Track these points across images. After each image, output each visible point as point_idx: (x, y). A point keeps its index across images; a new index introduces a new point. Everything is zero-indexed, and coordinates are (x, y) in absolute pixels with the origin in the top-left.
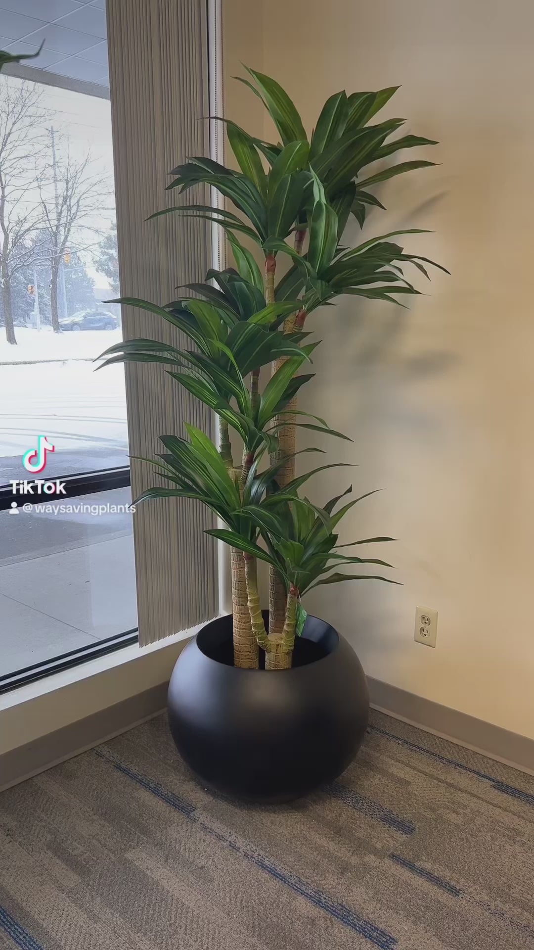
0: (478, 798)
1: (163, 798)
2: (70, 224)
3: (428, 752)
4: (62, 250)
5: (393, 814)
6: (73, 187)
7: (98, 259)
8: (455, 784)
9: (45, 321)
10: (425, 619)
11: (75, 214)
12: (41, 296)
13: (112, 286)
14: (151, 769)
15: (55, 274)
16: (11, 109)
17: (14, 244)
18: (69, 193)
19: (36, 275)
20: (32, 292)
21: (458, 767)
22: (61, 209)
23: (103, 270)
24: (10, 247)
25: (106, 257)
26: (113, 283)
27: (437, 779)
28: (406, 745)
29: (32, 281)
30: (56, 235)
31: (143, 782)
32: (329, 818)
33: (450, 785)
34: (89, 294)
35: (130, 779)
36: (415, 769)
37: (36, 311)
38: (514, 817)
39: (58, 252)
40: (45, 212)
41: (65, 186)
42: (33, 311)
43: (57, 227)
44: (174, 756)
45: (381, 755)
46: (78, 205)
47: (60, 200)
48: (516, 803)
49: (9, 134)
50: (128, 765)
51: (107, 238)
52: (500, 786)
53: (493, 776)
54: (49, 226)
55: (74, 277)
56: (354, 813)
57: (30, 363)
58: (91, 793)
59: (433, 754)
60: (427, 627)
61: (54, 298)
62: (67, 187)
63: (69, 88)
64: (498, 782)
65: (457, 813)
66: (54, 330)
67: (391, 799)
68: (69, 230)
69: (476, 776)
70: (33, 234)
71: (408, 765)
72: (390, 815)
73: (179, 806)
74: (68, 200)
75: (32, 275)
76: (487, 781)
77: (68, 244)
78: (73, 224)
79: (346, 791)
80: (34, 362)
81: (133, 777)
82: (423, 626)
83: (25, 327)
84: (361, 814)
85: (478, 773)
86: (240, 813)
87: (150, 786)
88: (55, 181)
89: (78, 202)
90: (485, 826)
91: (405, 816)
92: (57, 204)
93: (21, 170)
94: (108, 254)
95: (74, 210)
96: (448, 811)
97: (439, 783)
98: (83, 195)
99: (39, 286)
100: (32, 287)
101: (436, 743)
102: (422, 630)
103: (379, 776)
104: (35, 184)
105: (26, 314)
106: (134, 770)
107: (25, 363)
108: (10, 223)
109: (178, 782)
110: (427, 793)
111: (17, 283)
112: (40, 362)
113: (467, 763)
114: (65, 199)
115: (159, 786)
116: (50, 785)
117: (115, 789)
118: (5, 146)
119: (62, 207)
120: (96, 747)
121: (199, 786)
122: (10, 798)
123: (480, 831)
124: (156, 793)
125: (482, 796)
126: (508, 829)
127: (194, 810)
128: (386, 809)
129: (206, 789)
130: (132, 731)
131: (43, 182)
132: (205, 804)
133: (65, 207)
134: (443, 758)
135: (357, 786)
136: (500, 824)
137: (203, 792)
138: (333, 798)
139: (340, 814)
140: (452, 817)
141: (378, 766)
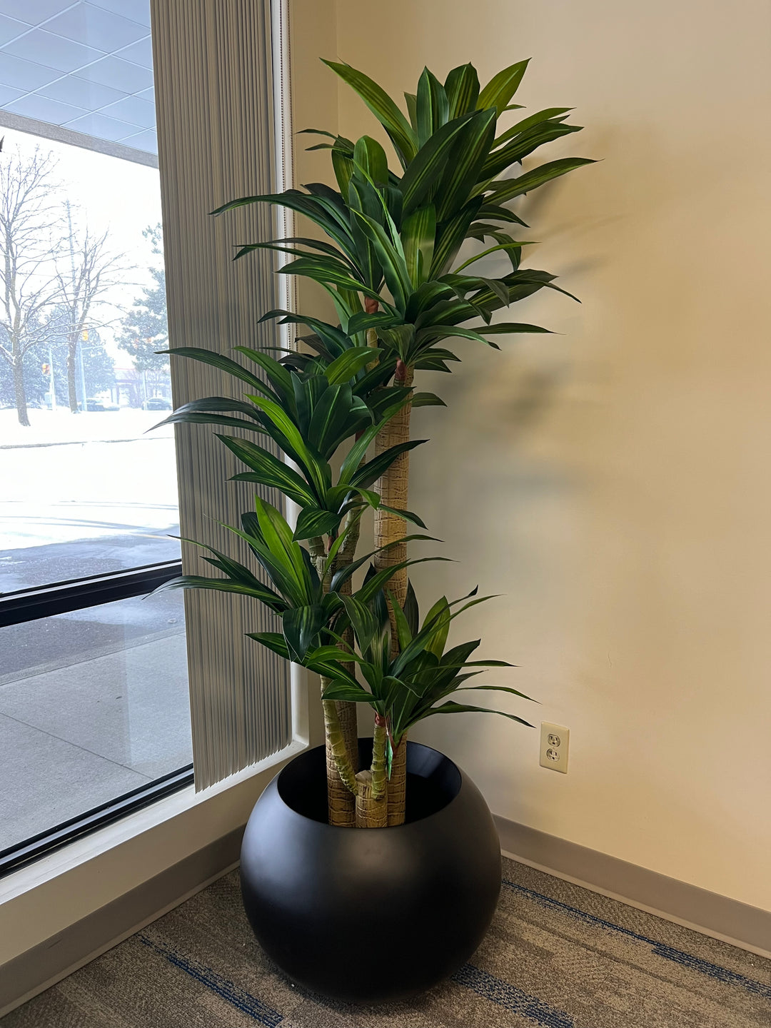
0: (641, 970)
1: (236, 1004)
2: (89, 298)
3: (565, 906)
4: (80, 327)
5: (541, 1004)
6: (92, 260)
7: (119, 336)
8: (608, 952)
9: (61, 401)
10: (553, 739)
11: (95, 288)
12: (57, 376)
13: (135, 364)
14: (218, 960)
15: (73, 352)
16: (23, 178)
17: (27, 320)
18: (88, 267)
19: (51, 354)
20: (47, 372)
21: (606, 927)
22: (79, 284)
23: (124, 348)
24: (21, 323)
25: (128, 334)
26: (136, 361)
27: (584, 945)
28: (536, 898)
29: (47, 361)
30: (73, 310)
31: (208, 981)
32: (459, 1017)
33: (603, 954)
34: (109, 374)
35: (189, 977)
36: (554, 933)
37: (52, 390)
38: (689, 993)
39: (77, 327)
40: (61, 286)
41: (84, 259)
42: (48, 391)
43: (75, 301)
44: (247, 938)
45: (509, 915)
46: (98, 279)
47: (78, 274)
48: (687, 973)
49: (22, 202)
50: (185, 955)
51: (129, 314)
52: (663, 951)
53: (651, 937)
54: (66, 301)
55: (93, 356)
56: (490, 1005)
57: (44, 446)
58: (138, 1004)
59: (571, 909)
60: (555, 748)
61: (72, 377)
62: (86, 260)
63: (89, 147)
64: (659, 944)
65: (620, 995)
66: (72, 410)
67: (534, 982)
68: (88, 306)
69: (630, 937)
70: (48, 310)
71: (544, 928)
72: (536, 1005)
73: (260, 1016)
74: (87, 274)
75: (47, 353)
76: (646, 943)
77: (86, 320)
78: (92, 300)
79: (474, 974)
80: (49, 445)
81: (193, 973)
82: (551, 747)
83: (39, 408)
84: (501, 1007)
85: (632, 934)
86: (342, 1019)
87: (217, 987)
88: (73, 253)
89: (98, 276)
90: (659, 1012)
91: (556, 1005)
92: (74, 278)
93: (34, 241)
94: (129, 330)
95: (93, 284)
96: (608, 993)
97: (589, 952)
98: (103, 268)
99: (54, 366)
100: (47, 366)
101: (573, 894)
102: (550, 752)
103: (513, 947)
104: (50, 256)
105: (40, 395)
106: (195, 962)
107: (40, 446)
108: (22, 296)
109: (253, 976)
110: (577, 968)
111: (30, 362)
112: (56, 444)
113: (615, 918)
114: (84, 272)
115: (230, 985)
116: (81, 994)
117: (170, 994)
118: (16, 215)
119: (80, 281)
120: (140, 931)
121: (284, 981)
122: (25, 1020)
123: (655, 1020)
124: (227, 996)
125: (644, 967)
126: (687, 1012)
127: (280, 1020)
128: (530, 996)
129: (293, 985)
130: (188, 902)
131: (58, 255)
132: (295, 1009)
133: (83, 281)
134: (585, 914)
135: (488, 964)
136: (676, 1006)
137: (290, 990)
138: (460, 986)
139: (473, 1010)
140: (614, 1001)
141: (509, 931)
